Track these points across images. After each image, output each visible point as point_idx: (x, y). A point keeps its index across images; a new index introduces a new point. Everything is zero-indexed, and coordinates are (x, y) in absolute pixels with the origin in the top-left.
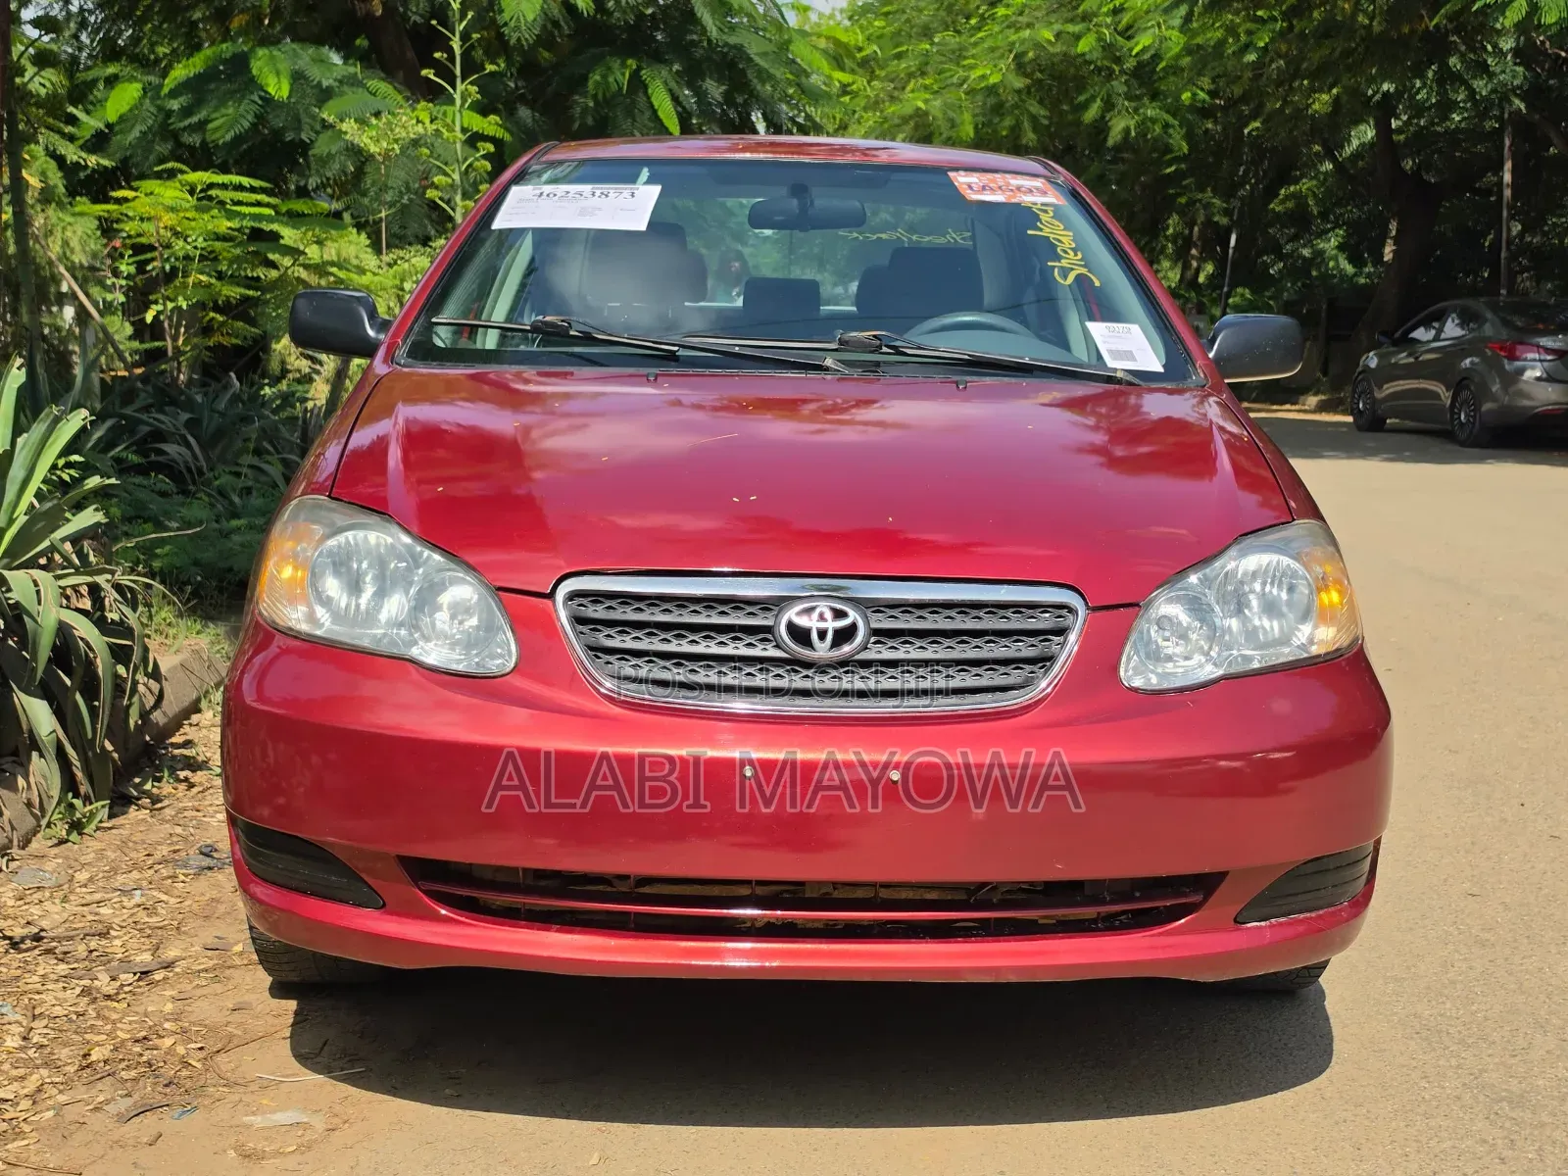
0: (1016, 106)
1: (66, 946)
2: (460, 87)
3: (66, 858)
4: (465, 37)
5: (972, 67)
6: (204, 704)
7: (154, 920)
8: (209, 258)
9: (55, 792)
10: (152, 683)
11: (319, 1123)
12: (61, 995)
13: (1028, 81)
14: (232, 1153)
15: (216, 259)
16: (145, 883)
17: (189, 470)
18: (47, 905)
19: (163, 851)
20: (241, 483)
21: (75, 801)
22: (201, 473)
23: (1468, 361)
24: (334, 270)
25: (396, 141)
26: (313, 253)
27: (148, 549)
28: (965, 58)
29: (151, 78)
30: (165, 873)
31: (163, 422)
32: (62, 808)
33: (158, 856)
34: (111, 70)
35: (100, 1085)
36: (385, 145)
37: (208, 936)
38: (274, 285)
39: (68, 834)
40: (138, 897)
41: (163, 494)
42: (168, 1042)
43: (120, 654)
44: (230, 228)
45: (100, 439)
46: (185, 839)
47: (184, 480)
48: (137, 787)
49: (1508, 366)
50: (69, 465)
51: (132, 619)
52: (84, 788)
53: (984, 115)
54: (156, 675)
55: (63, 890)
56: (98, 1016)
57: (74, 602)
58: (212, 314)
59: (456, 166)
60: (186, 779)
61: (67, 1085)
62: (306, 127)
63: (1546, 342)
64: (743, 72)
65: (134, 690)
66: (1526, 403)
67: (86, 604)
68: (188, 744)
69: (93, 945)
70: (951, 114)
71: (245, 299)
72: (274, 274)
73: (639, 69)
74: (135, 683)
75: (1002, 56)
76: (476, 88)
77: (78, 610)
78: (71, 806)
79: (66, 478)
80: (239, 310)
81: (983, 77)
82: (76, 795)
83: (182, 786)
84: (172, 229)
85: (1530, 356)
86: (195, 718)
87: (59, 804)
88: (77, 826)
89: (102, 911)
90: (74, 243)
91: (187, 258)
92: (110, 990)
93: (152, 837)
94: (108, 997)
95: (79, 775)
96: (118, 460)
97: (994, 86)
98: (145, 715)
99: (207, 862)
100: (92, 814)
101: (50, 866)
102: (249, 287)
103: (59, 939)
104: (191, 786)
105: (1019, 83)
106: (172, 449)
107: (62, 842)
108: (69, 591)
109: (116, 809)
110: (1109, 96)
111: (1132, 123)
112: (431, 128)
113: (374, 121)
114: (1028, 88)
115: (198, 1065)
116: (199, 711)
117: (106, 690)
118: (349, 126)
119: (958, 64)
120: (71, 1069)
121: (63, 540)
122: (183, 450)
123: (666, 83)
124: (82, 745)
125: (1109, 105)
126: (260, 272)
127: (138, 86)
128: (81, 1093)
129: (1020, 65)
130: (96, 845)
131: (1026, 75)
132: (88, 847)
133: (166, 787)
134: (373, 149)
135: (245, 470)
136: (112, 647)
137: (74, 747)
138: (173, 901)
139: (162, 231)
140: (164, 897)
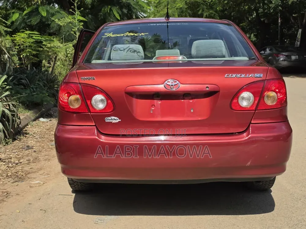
0: (186, 11)
1: (5, 160)
2: (77, 13)
3: (5, 148)
4: (77, 3)
5: (177, 4)
6: (29, 124)
7: (18, 157)
8: (30, 46)
9: (3, 138)
10: (19, 120)
11: (42, 183)
12: (4, 167)
13: (188, 6)
14: (29, 187)
15: (31, 47)
16: (18, 151)
17: (26, 84)
18: (2, 155)
19: (21, 147)
20: (35, 87)
21: (6, 139)
22: (28, 85)
23: (270, 58)
24: (52, 48)
25: (65, 23)
26: (49, 45)
27: (19, 98)
28: (176, 2)
29: (20, 12)
30: (21, 150)
31: (21, 76)
32: (4, 140)
33: (20, 147)
34: (13, 11)
35: (9, 179)
36: (63, 23)
37: (27, 158)
38: (42, 51)
39: (6, 144)
40: (16, 153)
41: (22, 89)
42: (20, 173)
43: (13, 115)
44: (34, 41)
45: (11, 80)
46: (25, 145)
47: (26, 86)
48: (17, 137)
49: (277, 58)
50: (4, 84)
51: (15, 109)
52: (8, 137)
53: (180, 13)
54: (19, 119)
55: (5, 153)
56: (10, 170)
57: (6, 107)
58: (31, 56)
59: (76, 27)
60: (25, 136)
61: (4, 179)
62: (49, 21)
63: (284, 54)
64: (130, 8)
65: (16, 121)
66: (280, 65)
67: (8, 108)
68: (26, 130)
69: (9, 160)
70: (173, 13)
71: (37, 54)
72: (42, 49)
73: (111, 7)
74: (16, 120)
75: (182, 2)
76: (79, 13)
77: (6, 108)
78: (6, 140)
79: (4, 86)
80: (36, 56)
81: (179, 6)
82: (7, 138)
83: (24, 137)
84: (23, 41)
85: (281, 56)
86: (27, 126)
87: (4, 139)
88: (7, 143)
89: (11, 155)
90: (7, 43)
91: (26, 46)
92: (12, 166)
93: (19, 145)
94: (11, 167)
95: (7, 135)
96: (14, 83)
97: (182, 7)
98: (18, 125)
99: (28, 148)
100: (9, 142)
101: (2, 149)
102: (37, 52)
103: (4, 159)
104: (26, 137)
105: (186, 7)
106: (23, 81)
107: (4, 146)
108: (5, 105)
109: (14, 141)
110: (203, 9)
111: (208, 14)
112: (72, 20)
113: (61, 19)
114: (188, 8)
115: (24, 176)
116: (28, 125)
117: (11, 121)
118: (56, 20)
119: (174, 3)
120: (5, 177)
121: (3, 97)
122: (25, 81)
123: (116, 10)
124: (8, 130)
125: (203, 11)
126: (39, 49)
127: (18, 14)
128: (6, 180)
129: (186, 3)
130: (10, 146)
131: (187, 5)
132: (9, 146)
133: (22, 137)
134: (61, 24)
135: (36, 84)
136: (12, 114)
137: (6, 130)
138: (22, 154)
139: (21, 42)
140: (21, 153)
